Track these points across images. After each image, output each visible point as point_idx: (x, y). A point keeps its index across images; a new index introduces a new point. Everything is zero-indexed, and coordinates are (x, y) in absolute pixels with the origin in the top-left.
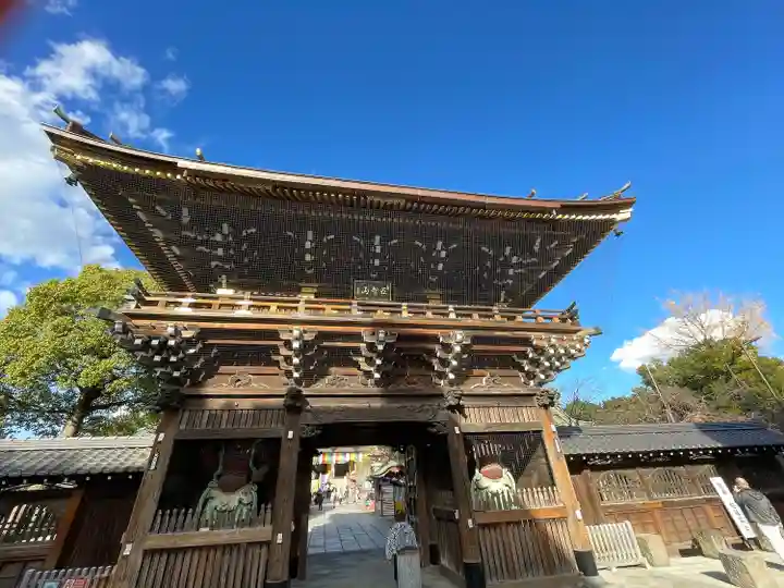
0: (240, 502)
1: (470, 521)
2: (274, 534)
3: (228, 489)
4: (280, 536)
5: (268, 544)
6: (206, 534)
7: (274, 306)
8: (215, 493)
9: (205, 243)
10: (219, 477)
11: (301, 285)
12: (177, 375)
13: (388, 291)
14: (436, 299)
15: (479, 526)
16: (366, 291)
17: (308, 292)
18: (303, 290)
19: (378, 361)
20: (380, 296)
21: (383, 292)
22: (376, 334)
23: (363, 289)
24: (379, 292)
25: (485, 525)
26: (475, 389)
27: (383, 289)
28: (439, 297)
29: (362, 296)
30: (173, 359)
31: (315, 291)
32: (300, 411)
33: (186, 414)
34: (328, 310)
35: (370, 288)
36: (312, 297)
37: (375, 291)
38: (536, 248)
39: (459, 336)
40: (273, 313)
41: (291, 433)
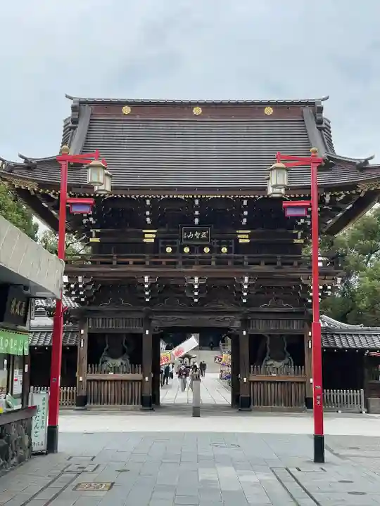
0: (122, 364)
1: (245, 379)
2: (144, 377)
3: (114, 357)
4: (147, 378)
5: (141, 381)
6: (111, 375)
7: (130, 262)
8: (107, 358)
10: (107, 350)
11: (144, 231)
12: (83, 300)
13: (207, 235)
14: (244, 239)
15: (250, 382)
16: (191, 235)
17: (150, 237)
18: (146, 236)
19: (196, 294)
20: (201, 239)
21: (204, 235)
22: (193, 278)
23: (189, 234)
24: (200, 236)
25: (254, 382)
26: (262, 308)
27: (204, 233)
28: (247, 236)
29: (187, 239)
30: (81, 293)
31: (154, 236)
32: (151, 320)
33: (90, 320)
34: (164, 263)
35: (194, 233)
36: (153, 241)
37: (197, 235)
38: (327, 200)
39: (246, 279)
40: (131, 267)
41: (147, 331)
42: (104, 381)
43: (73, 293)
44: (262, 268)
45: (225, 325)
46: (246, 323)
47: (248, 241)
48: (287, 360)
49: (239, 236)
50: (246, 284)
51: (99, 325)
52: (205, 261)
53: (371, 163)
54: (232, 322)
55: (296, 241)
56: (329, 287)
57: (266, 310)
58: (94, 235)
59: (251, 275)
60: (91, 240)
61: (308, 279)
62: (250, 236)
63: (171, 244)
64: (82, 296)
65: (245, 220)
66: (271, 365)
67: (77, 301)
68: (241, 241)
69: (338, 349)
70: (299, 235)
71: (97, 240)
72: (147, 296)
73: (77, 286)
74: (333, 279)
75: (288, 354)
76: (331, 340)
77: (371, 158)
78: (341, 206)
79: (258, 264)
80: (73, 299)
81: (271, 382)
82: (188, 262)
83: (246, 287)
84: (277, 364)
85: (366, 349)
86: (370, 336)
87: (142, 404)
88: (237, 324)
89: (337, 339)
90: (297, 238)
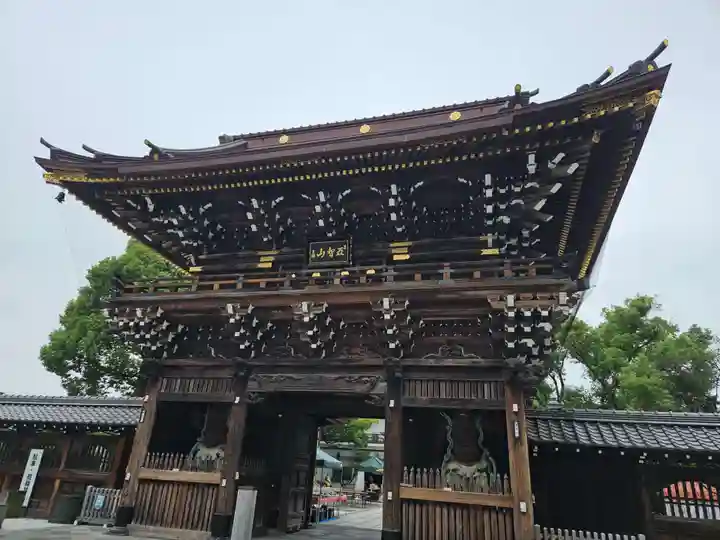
0: (218, 455)
1: (390, 494)
2: (222, 479)
4: (224, 481)
5: (218, 485)
6: (175, 474)
7: (216, 285)
8: (201, 446)
10: (205, 433)
11: (260, 253)
12: (154, 348)
13: (345, 251)
14: (402, 254)
15: (404, 500)
16: (322, 253)
17: (266, 261)
18: (262, 259)
19: (310, 333)
20: (336, 258)
21: (340, 252)
22: (302, 305)
23: (318, 252)
24: (335, 253)
25: (409, 501)
26: (426, 359)
27: (340, 249)
28: (406, 250)
29: (316, 259)
30: (147, 336)
31: (272, 259)
32: (247, 380)
33: (165, 381)
35: (326, 250)
36: (270, 265)
37: (331, 252)
38: (532, 169)
39: (386, 303)
40: (216, 291)
41: (238, 398)
42: (164, 482)
43: (137, 336)
44: (414, 284)
45: (359, 389)
46: (396, 386)
47: (408, 257)
48: (484, 464)
49: (394, 251)
50: (387, 312)
51: (176, 388)
54: (373, 385)
55: (485, 252)
56: (545, 313)
57: (432, 362)
60: (192, 269)
61: (501, 299)
62: (411, 250)
64: (151, 342)
66: (454, 470)
67: (147, 350)
68: (396, 258)
69: (583, 447)
70: (490, 241)
72: (241, 341)
74: (552, 298)
75: (486, 452)
76: (568, 431)
79: (411, 278)
81: (441, 504)
83: (388, 317)
84: (466, 470)
85: (641, 451)
86: (645, 425)
87: (212, 530)
89: (579, 429)
90: (487, 248)
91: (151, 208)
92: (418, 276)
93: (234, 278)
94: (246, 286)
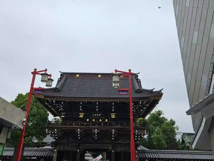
7: (74, 124)
9: (58, 106)
12: (56, 138)
13: (101, 115)
14: (113, 116)
16: (95, 115)
17: (81, 116)
18: (80, 115)
19: (96, 136)
20: (99, 116)
22: (95, 130)
26: (119, 142)
28: (114, 116)
29: (94, 116)
30: (56, 135)
31: (83, 115)
32: (80, 146)
33: (59, 146)
34: (85, 125)
36: (82, 117)
37: (97, 115)
38: (140, 103)
39: (113, 130)
40: (74, 126)
41: (78, 150)
43: (53, 135)
44: (119, 126)
45: (106, 148)
46: (114, 148)
49: (112, 116)
50: (113, 132)
51: (62, 148)
52: (100, 124)
53: (154, 90)
56: (142, 134)
57: (121, 142)
58: (63, 114)
59: (115, 129)
60: (62, 116)
61: (135, 131)
63: (89, 118)
64: (56, 137)
65: (113, 110)
67: (54, 138)
68: (112, 117)
69: (147, 158)
71: (64, 116)
72: (79, 137)
73: (54, 133)
74: (144, 131)
76: (144, 155)
77: (154, 89)
78: (145, 105)
79: (118, 125)
80: (53, 137)
82: (94, 124)
83: (113, 133)
85: (157, 158)
86: (157, 153)
88: (110, 148)
89: (146, 154)
91: (54, 102)
92: (119, 125)
93: (78, 122)
94: (81, 125)
